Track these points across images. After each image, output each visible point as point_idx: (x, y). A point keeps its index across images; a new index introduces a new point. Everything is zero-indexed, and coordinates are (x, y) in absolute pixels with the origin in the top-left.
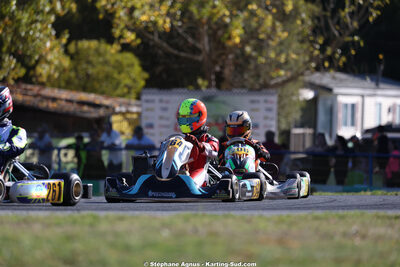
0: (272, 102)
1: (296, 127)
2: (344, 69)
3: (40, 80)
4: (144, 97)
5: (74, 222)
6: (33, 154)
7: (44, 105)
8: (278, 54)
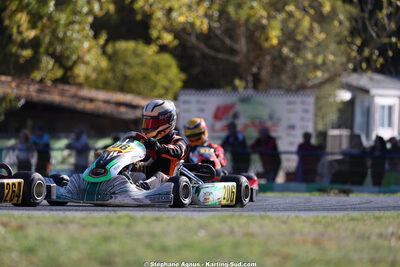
0: (308, 103)
1: (333, 128)
2: (382, 71)
3: (77, 80)
5: (111, 223)
7: (81, 106)
8: (316, 55)
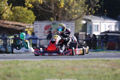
0: (73, 25)
1: (80, 32)
2: (95, 15)
3: (4, 18)
4: (35, 23)
5: (11, 63)
6: (1, 41)
7: (5, 26)
8: (75, 10)
